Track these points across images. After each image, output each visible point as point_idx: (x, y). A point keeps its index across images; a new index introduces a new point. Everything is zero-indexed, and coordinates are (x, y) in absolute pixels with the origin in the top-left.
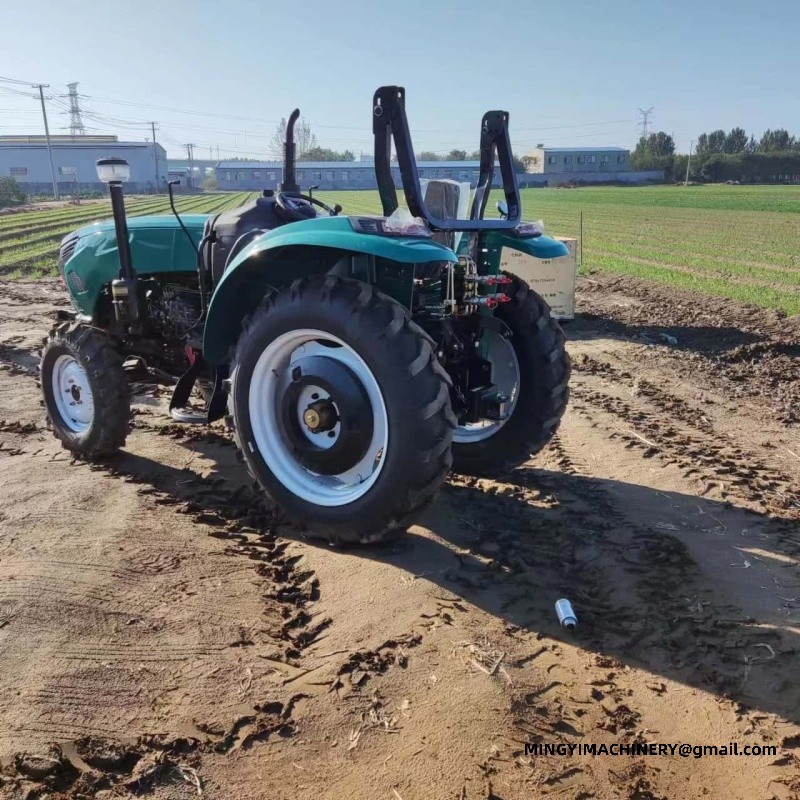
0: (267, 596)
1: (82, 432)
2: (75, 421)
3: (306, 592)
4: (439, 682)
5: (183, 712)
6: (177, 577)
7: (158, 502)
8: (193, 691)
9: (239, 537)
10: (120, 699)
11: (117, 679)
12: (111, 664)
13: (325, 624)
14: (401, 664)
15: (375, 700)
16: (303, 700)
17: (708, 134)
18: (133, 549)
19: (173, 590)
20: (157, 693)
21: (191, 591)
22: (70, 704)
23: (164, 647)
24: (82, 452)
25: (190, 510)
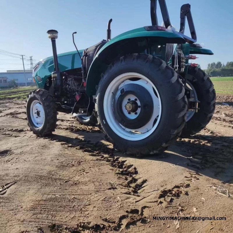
0: (117, 173)
1: (40, 127)
2: (38, 124)
3: (132, 171)
4: (206, 200)
5: (95, 213)
6: (80, 168)
7: (68, 147)
8: (97, 206)
9: (101, 155)
10: (66, 209)
11: (64, 201)
12: (60, 196)
13: (145, 181)
14: (186, 194)
15: (180, 208)
16: (147, 208)
17: (210, 63)
18: (62, 159)
19: (80, 172)
20: (82, 206)
21: (87, 172)
22: (45, 211)
23: (80, 190)
24: (40, 134)
25: (81, 148)
